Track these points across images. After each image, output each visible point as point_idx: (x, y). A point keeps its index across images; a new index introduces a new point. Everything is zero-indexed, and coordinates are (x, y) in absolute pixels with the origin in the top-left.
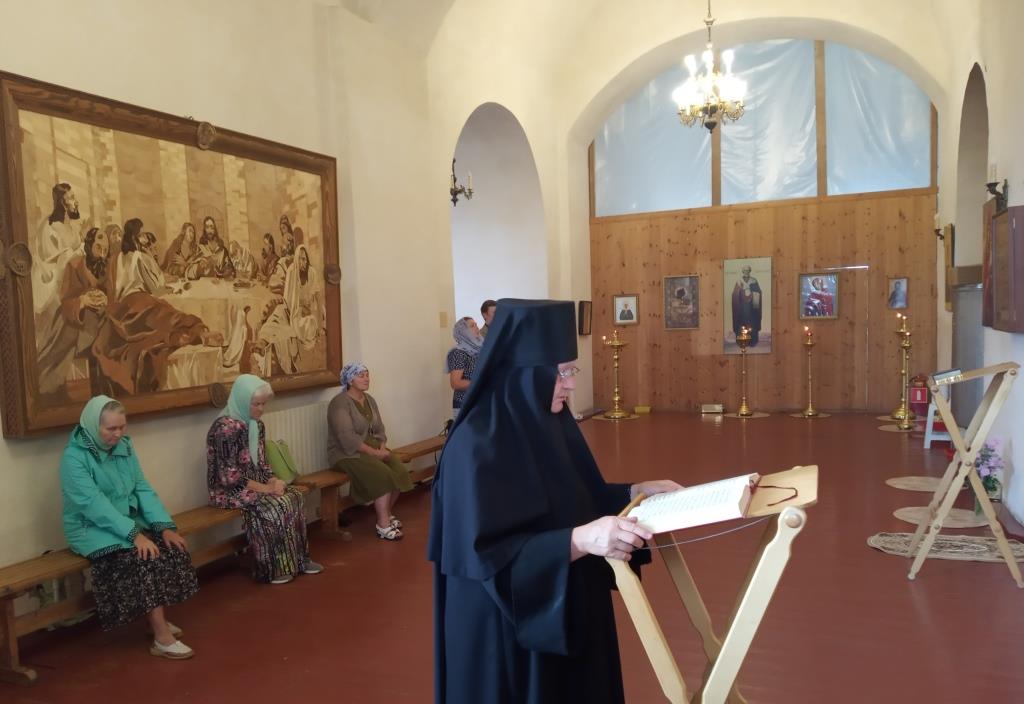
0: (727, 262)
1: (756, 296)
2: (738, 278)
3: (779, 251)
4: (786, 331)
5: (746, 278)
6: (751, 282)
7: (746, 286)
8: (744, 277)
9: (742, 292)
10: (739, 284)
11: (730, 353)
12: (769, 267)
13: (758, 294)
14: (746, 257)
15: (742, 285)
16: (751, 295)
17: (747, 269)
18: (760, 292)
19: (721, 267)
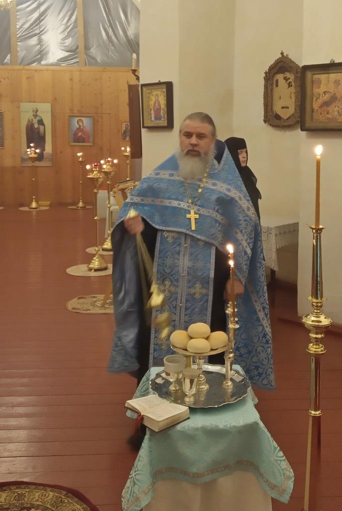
0: (22, 104)
1: (42, 128)
2: (30, 116)
3: (56, 99)
4: (61, 152)
5: (35, 116)
6: (38, 118)
7: (35, 121)
8: (33, 115)
9: (32, 125)
10: (30, 119)
11: (25, 165)
12: (50, 110)
13: (43, 127)
14: (35, 102)
15: (32, 120)
16: (39, 127)
17: (36, 110)
18: (44, 125)
19: (19, 107)
